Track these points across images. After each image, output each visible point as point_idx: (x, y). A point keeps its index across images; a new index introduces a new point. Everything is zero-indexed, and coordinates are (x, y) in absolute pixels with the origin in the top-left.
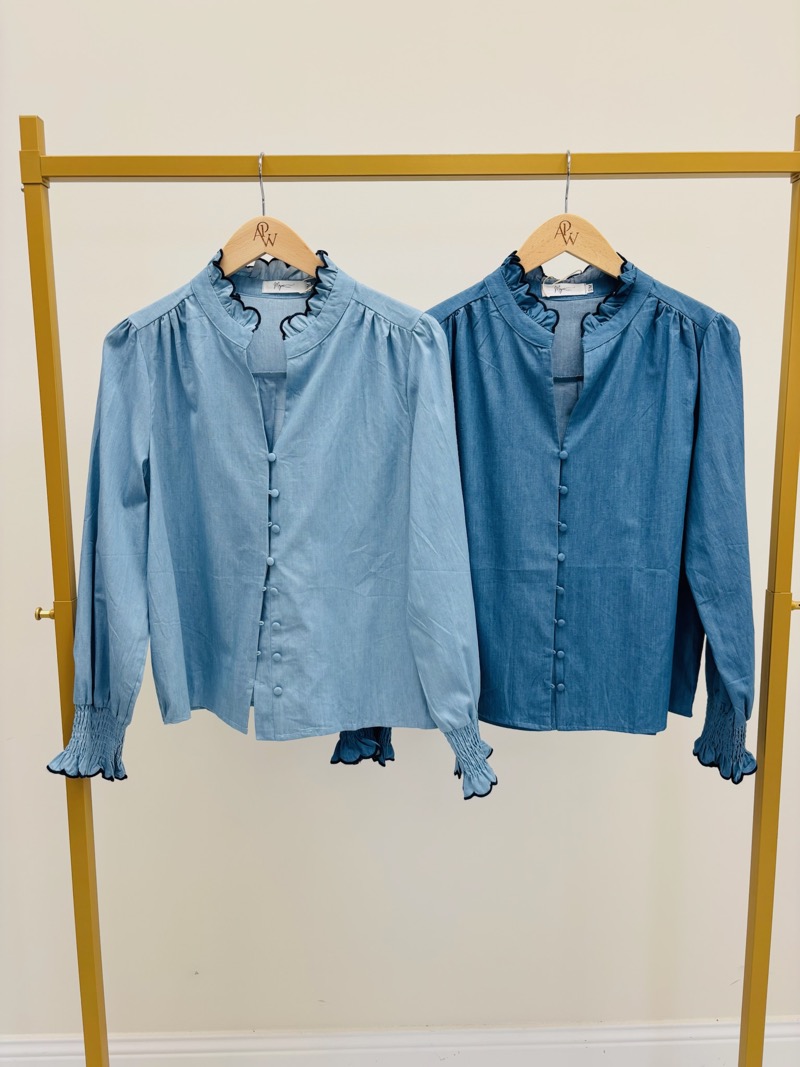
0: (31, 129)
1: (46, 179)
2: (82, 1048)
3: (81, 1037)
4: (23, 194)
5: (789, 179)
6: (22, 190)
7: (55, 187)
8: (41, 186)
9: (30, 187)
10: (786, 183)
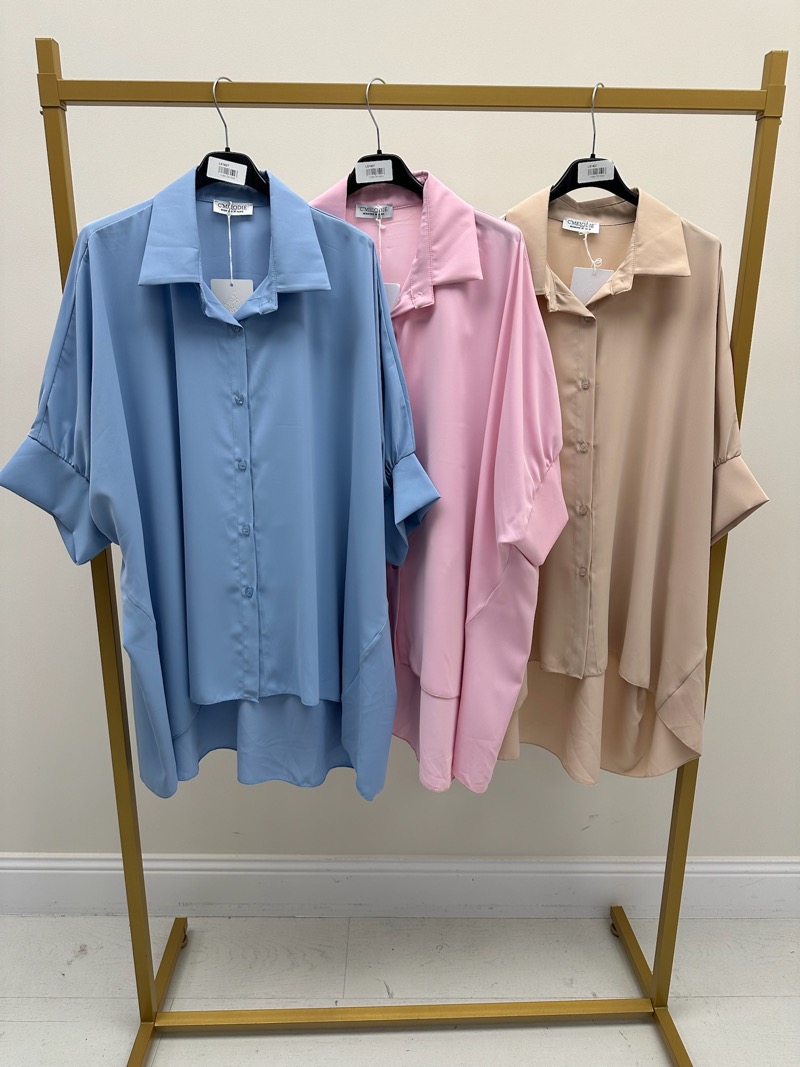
0: (47, 51)
1: (63, 101)
4: (42, 116)
5: (754, 117)
6: (42, 113)
7: (72, 111)
8: (60, 111)
9: (47, 110)
10: (750, 121)
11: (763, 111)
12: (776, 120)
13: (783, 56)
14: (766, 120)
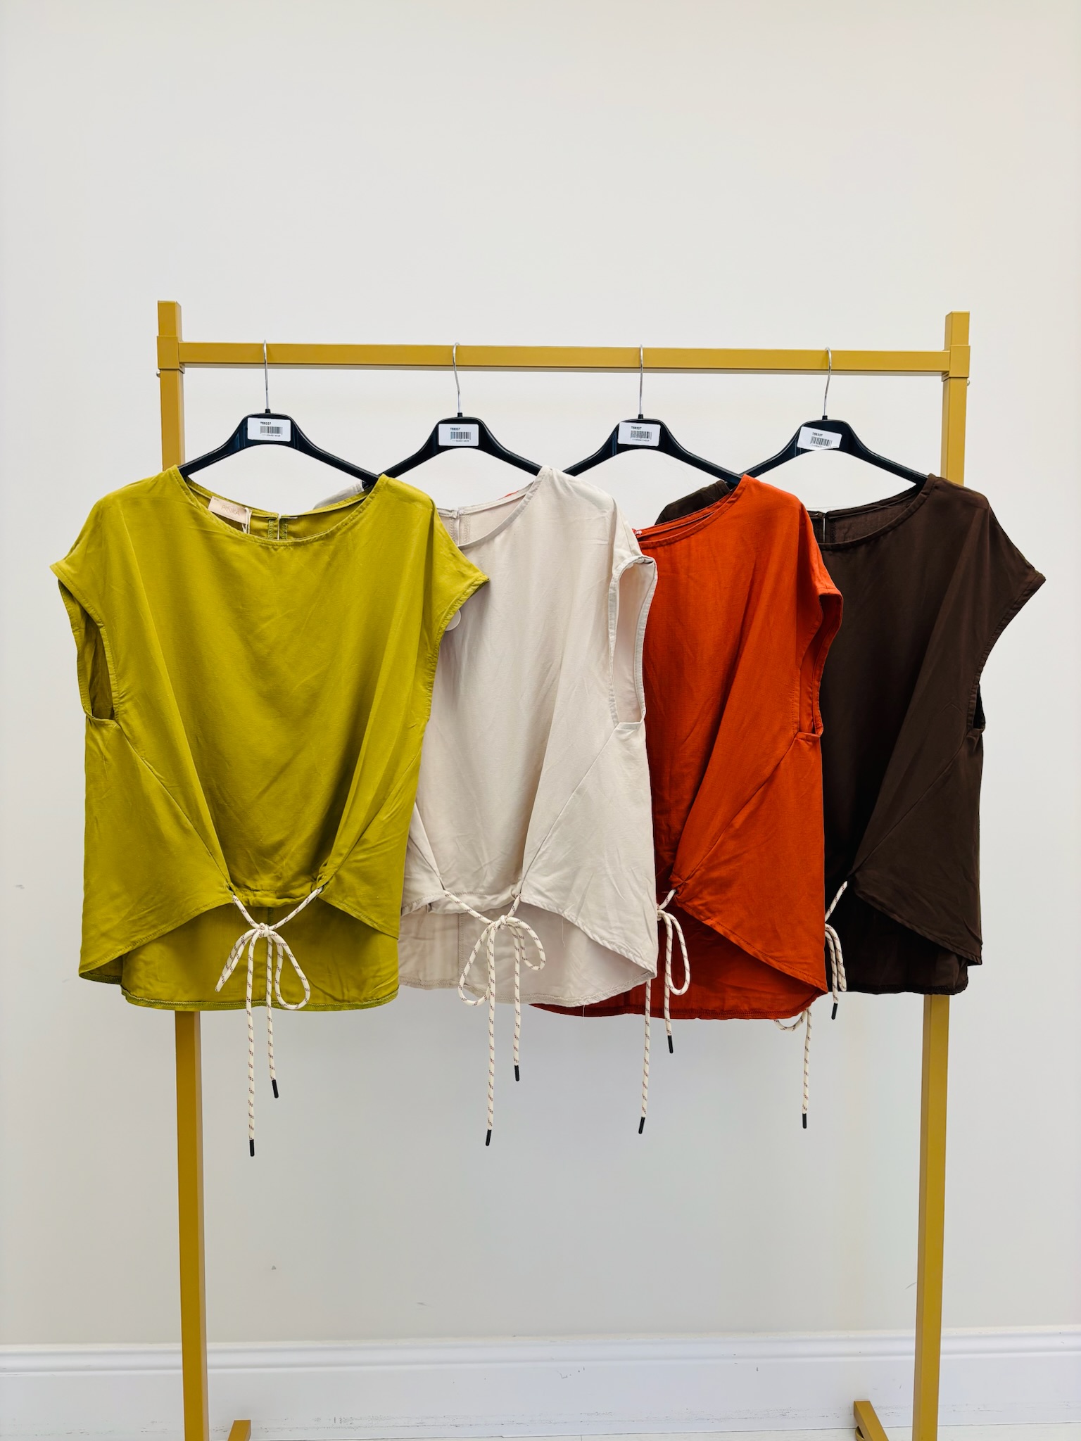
0: (168, 314)
1: (182, 364)
2: (179, 1360)
3: (179, 1347)
4: (159, 379)
5: (940, 377)
6: (157, 375)
7: (189, 372)
8: (178, 372)
9: (163, 372)
10: (937, 380)
11: (948, 372)
12: (964, 380)
13: (966, 316)
14: (952, 380)
